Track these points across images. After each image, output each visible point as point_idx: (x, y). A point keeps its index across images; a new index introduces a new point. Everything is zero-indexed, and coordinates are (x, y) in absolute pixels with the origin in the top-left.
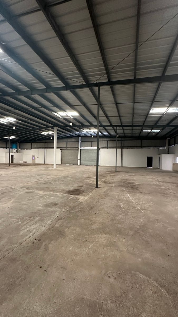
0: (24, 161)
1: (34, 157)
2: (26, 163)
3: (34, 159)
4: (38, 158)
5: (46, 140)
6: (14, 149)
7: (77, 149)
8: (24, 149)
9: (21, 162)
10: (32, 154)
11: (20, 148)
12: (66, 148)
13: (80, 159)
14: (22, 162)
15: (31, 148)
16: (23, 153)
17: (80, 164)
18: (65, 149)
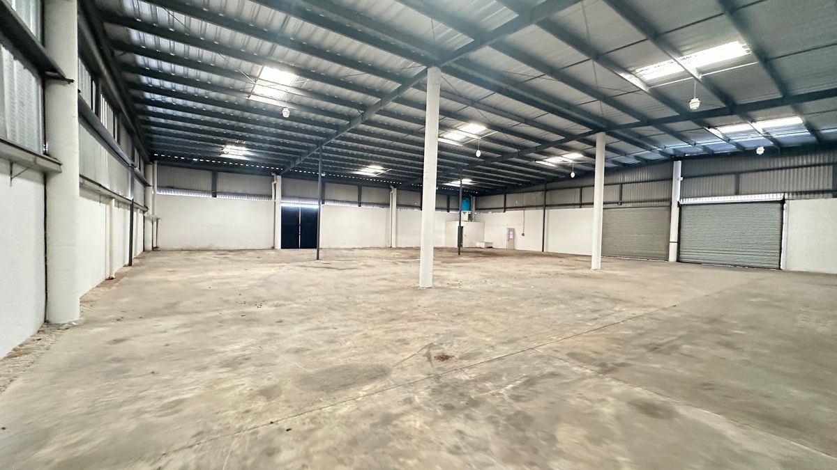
0: (486, 243)
1: (511, 233)
2: (491, 247)
3: (511, 237)
4: (523, 235)
5: (548, 182)
6: (465, 213)
7: (668, 204)
8: (487, 211)
9: (478, 245)
10: (507, 225)
11: (477, 209)
12: (617, 203)
13: (679, 242)
14: (483, 245)
15: (505, 209)
16: (484, 223)
17: (679, 260)
18: (616, 205)
